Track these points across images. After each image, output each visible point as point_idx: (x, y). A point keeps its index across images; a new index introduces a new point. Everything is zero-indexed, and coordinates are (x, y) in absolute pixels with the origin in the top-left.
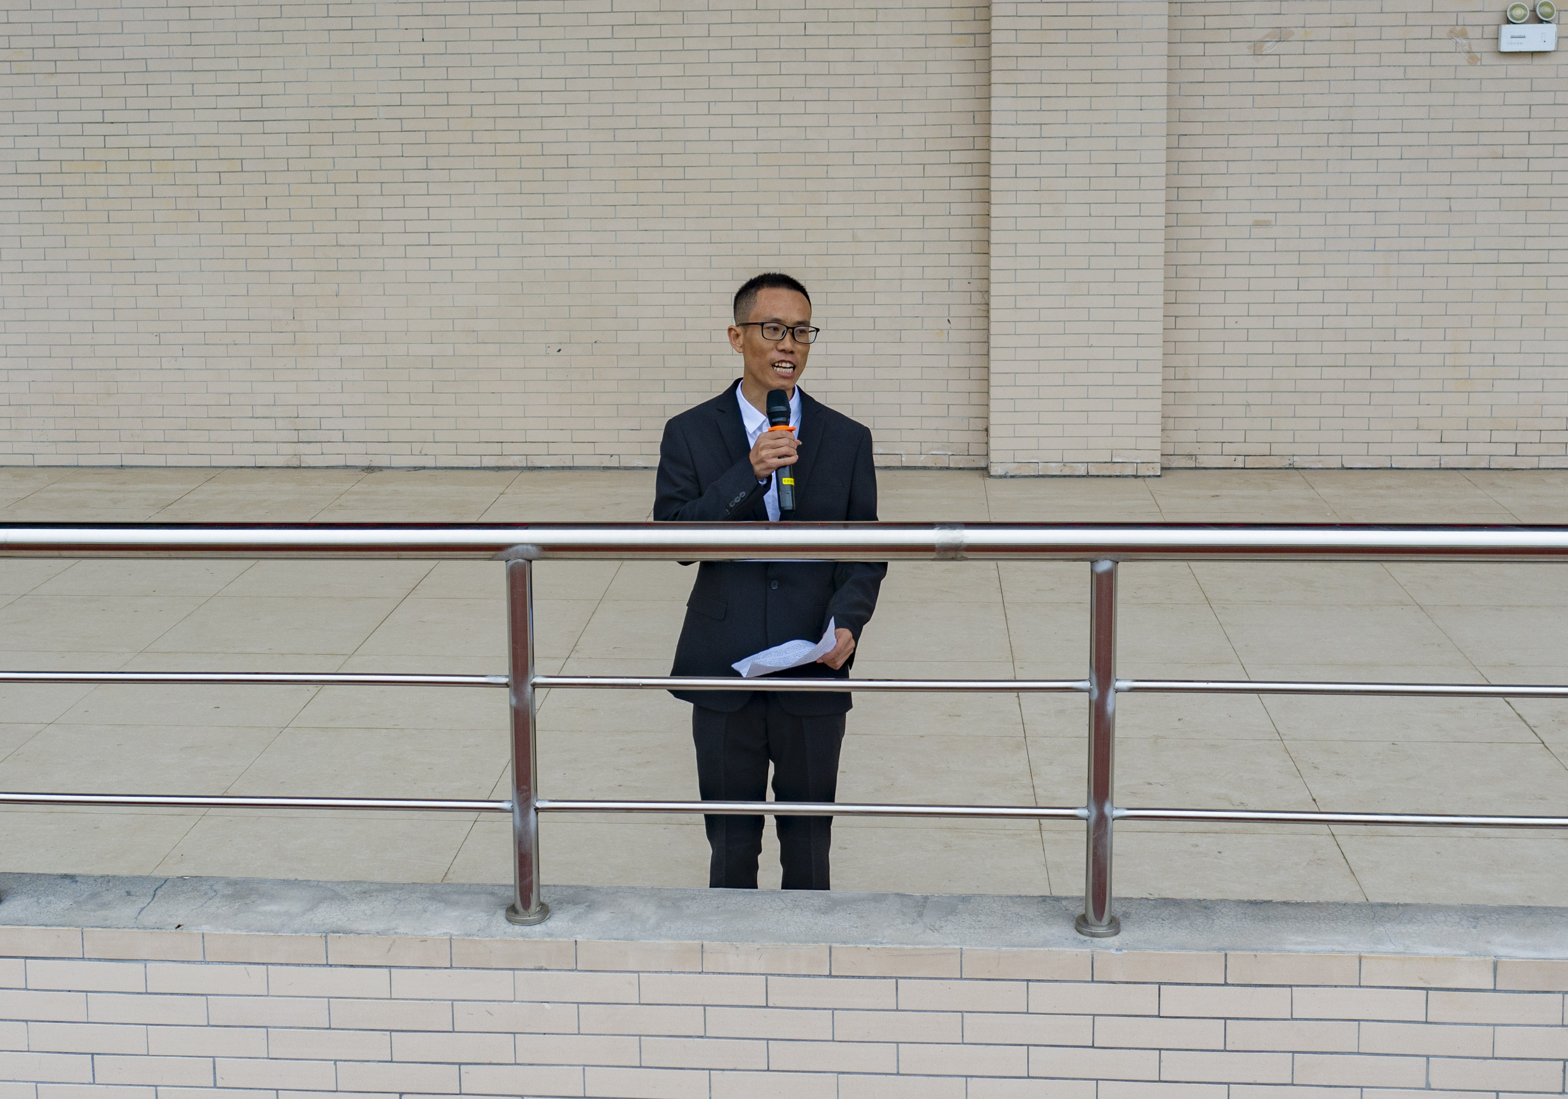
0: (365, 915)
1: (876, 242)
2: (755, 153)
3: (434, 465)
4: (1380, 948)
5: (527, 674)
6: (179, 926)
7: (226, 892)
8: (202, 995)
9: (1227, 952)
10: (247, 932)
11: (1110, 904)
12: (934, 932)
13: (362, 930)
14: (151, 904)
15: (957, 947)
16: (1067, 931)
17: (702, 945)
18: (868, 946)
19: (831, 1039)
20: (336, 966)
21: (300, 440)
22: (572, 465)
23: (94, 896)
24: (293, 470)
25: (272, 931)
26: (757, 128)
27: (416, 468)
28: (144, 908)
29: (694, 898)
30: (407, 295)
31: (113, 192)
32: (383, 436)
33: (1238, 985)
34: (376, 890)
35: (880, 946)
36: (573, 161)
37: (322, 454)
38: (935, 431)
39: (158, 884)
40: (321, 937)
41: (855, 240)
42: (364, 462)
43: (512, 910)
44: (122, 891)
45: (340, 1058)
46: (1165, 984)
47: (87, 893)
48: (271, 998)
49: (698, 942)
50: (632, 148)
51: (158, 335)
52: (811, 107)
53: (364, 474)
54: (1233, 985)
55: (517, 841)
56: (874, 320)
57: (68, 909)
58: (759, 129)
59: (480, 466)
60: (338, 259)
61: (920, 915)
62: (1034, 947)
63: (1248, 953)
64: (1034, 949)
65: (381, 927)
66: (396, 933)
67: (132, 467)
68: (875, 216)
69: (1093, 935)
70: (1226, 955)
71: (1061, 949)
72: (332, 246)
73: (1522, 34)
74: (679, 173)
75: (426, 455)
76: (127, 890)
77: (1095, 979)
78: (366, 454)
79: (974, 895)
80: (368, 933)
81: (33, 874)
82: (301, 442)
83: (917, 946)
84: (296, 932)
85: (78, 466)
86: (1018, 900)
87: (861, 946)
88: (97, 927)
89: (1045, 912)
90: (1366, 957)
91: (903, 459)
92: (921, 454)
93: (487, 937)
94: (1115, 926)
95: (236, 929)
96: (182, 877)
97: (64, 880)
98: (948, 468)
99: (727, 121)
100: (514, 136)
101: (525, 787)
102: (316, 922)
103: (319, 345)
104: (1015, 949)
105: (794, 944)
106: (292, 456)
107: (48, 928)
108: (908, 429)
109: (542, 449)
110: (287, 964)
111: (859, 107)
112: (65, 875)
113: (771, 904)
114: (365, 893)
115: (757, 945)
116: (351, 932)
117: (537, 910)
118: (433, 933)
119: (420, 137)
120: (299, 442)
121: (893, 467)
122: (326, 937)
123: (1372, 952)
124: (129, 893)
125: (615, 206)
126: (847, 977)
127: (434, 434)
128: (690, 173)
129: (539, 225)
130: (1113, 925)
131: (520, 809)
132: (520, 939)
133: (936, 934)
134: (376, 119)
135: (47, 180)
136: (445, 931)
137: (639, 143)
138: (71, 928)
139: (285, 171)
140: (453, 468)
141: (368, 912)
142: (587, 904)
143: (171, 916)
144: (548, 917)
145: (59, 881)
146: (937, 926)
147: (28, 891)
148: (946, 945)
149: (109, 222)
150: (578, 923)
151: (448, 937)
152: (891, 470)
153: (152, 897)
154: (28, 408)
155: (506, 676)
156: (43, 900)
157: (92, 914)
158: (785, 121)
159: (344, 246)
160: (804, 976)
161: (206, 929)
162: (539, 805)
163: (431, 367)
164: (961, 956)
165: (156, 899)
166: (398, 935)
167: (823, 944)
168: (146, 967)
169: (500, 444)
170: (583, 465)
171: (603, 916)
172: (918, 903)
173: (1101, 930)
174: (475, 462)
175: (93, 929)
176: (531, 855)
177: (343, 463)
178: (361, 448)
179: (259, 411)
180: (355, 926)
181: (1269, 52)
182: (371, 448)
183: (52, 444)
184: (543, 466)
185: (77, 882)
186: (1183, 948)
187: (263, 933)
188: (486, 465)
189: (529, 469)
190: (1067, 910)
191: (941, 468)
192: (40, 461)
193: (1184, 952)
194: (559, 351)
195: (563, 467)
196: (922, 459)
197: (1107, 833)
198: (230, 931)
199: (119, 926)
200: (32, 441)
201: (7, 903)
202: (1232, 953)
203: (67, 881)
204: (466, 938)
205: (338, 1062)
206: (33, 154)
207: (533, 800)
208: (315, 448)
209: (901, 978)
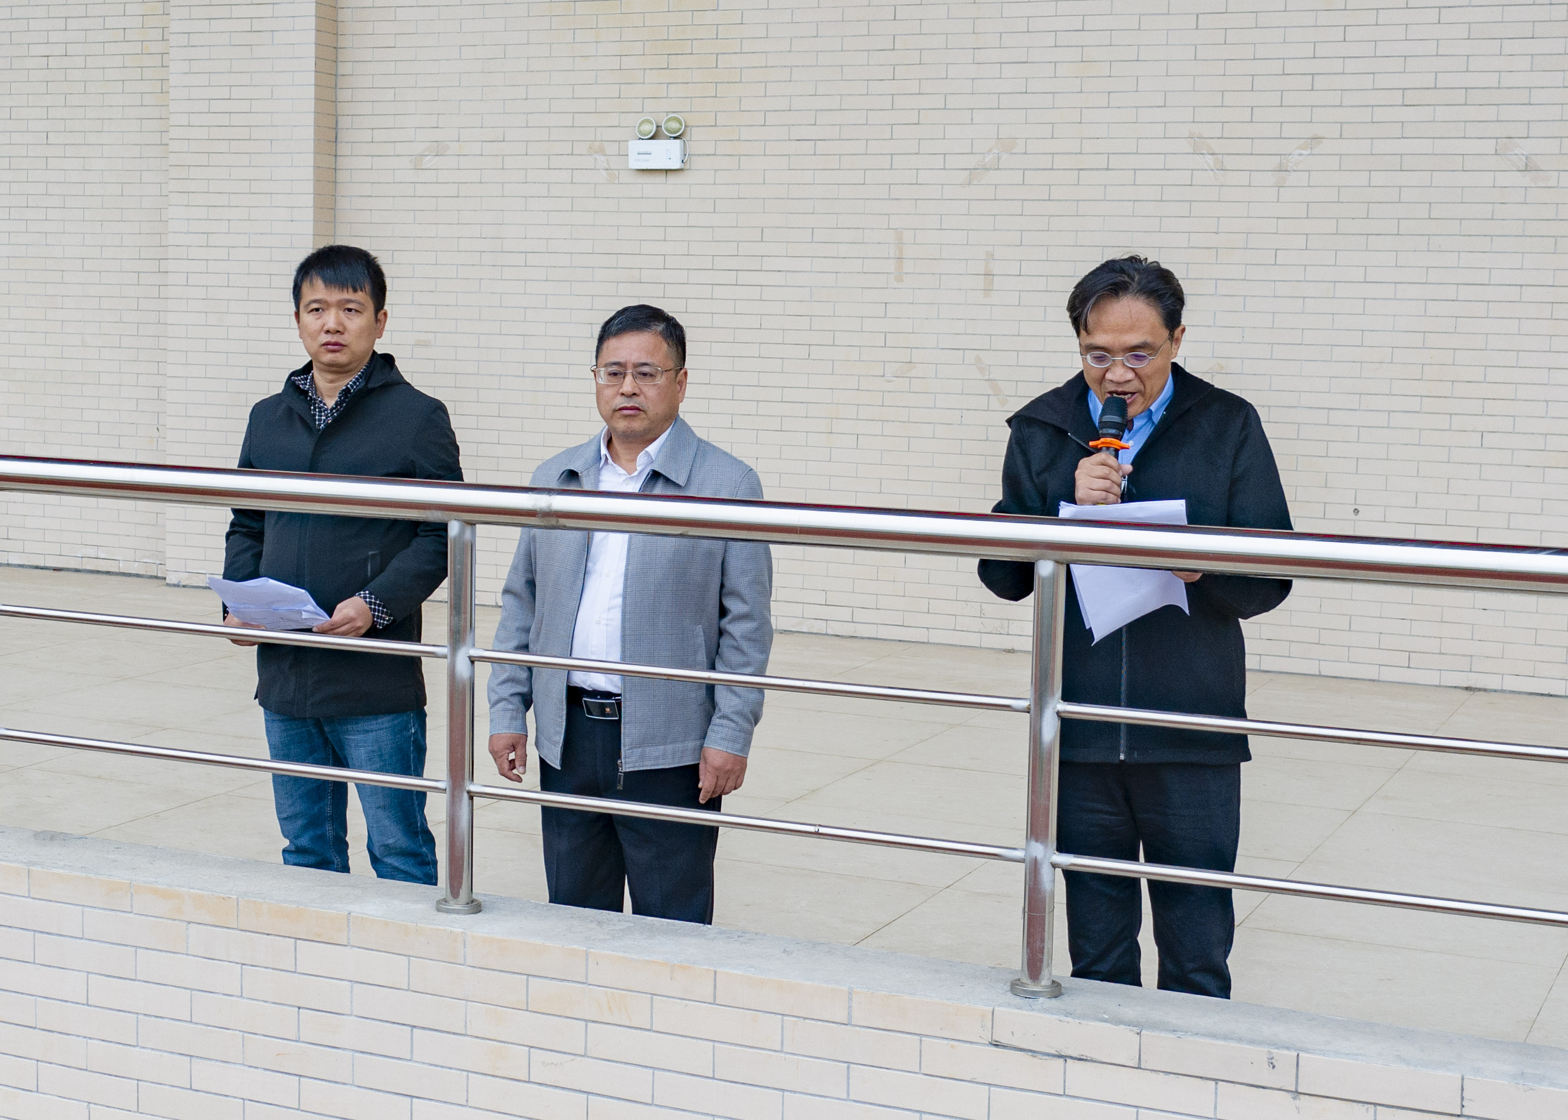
1: (100, 347)
38: (145, 540)
68: (100, 322)
73: (649, 151)
91: (119, 565)
92: (135, 561)
108: (123, 537)
111: (87, 215)
181: (428, 166)
191: (151, 577)
196: (135, 566)
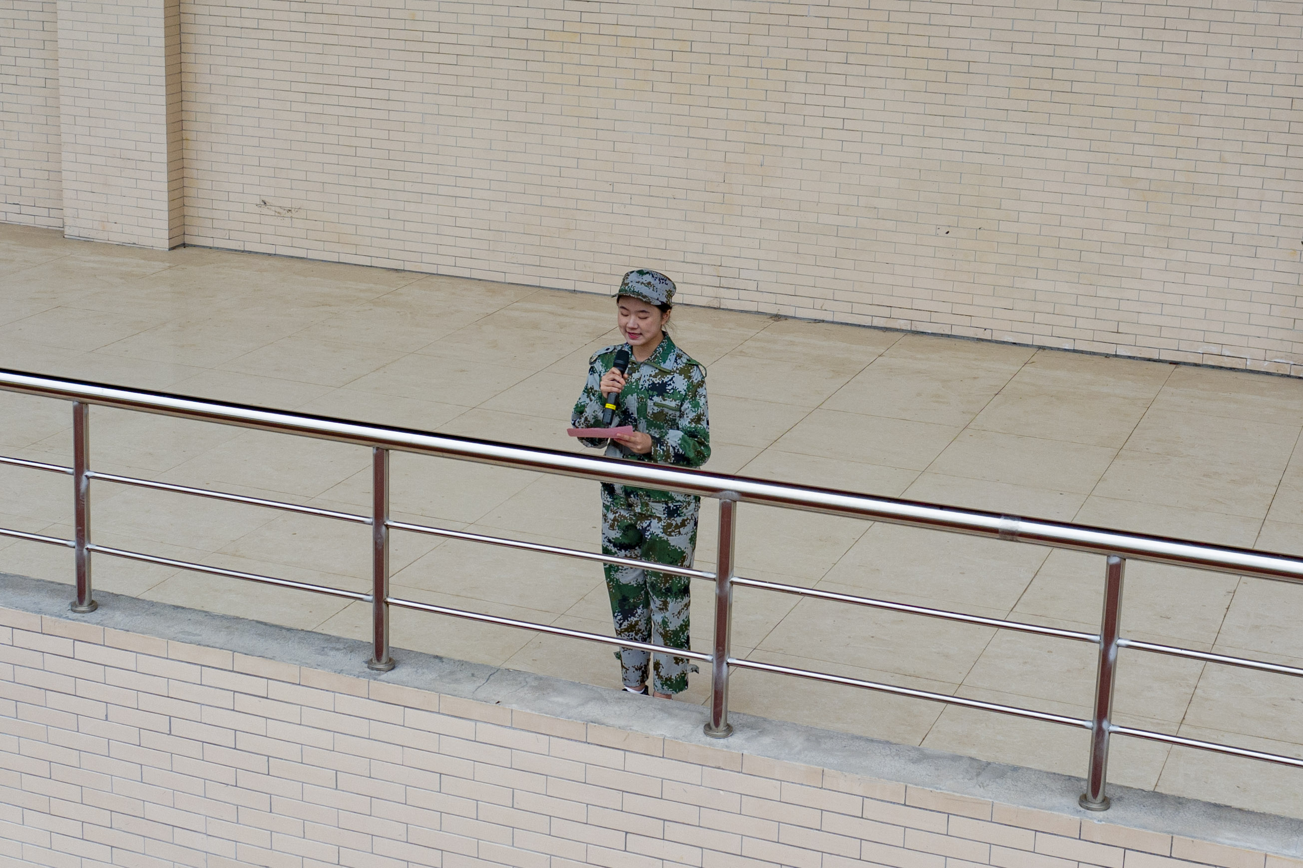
0: (616, 714)
1: (1241, 164)
2: (1137, 74)
3: (831, 320)
4: (1286, 851)
5: (728, 574)
6: (498, 702)
7: (533, 684)
8: (509, 748)
9: (1174, 836)
10: (539, 713)
11: (1104, 788)
12: (980, 787)
13: (610, 724)
14: (485, 684)
15: (990, 800)
16: (1072, 802)
17: (823, 771)
18: (931, 789)
19: (902, 846)
20: (592, 744)
21: (721, 286)
22: (950, 333)
23: (452, 673)
24: (713, 310)
25: (554, 715)
26: (1141, 52)
27: (816, 321)
28: (480, 686)
29: (832, 738)
30: (821, 171)
31: (585, 60)
32: (790, 290)
33: (1179, 859)
34: (628, 699)
35: (939, 791)
36: (974, 68)
37: (739, 299)
38: (1280, 341)
39: (493, 672)
40: (584, 724)
41: (1222, 161)
42: (774, 310)
43: (708, 727)
44: (469, 673)
45: (591, 803)
46: (1129, 849)
47: (447, 671)
48: (551, 757)
49: (821, 768)
50: (1027, 60)
51: (612, 184)
52: (1192, 37)
53: (771, 321)
54: (1175, 858)
55: (714, 683)
56: (1233, 235)
57: (434, 680)
58: (1142, 53)
59: (870, 325)
60: (765, 134)
61: (978, 774)
62: (1043, 809)
63: (1188, 838)
64: (1043, 811)
65: (622, 723)
66: (631, 729)
67: (583, 292)
68: (1243, 141)
69: (1088, 809)
70: (1172, 837)
71: (1060, 814)
72: (761, 122)
74: (1067, 87)
75: (825, 310)
76: (473, 672)
77: (1081, 838)
78: (775, 304)
79: (1023, 768)
80: (613, 726)
81: (417, 652)
82: (722, 287)
83: (963, 795)
84: (569, 718)
85: (539, 287)
86: (1051, 776)
87: (927, 788)
88: (449, 694)
89: (1065, 787)
90: (1270, 856)
91: (1248, 363)
92: (1265, 360)
93: (687, 742)
94: (1107, 803)
95: (532, 710)
96: (508, 669)
97: (435, 659)
98: (1289, 376)
99: (1114, 43)
100: (924, 41)
101: (721, 648)
102: (583, 713)
103: (743, 207)
104: (1029, 808)
105: (883, 780)
106: (712, 299)
107: (419, 690)
108: (1255, 337)
109: (925, 316)
110: (562, 738)
111: (1236, 41)
112: (437, 656)
113: (882, 750)
114: (620, 699)
115: (858, 776)
116: (602, 724)
117: (724, 729)
118: (654, 733)
119: (842, 35)
120: (720, 287)
121: (1238, 369)
122: (587, 724)
123: (1277, 853)
124: (473, 675)
125: (1007, 110)
126: (916, 807)
127: (834, 293)
128: (1077, 87)
129: (939, 121)
130: (1105, 803)
131: (716, 661)
132: (708, 746)
133: (982, 789)
134: (806, 16)
135: (533, 45)
136: (662, 733)
137: (1033, 56)
138: (433, 692)
139: (727, 54)
140: (847, 324)
141: (618, 713)
142: (760, 730)
143: (495, 695)
144: (730, 735)
145: (432, 660)
146: (985, 785)
147: (412, 663)
148: (984, 797)
149: (579, 85)
150: (748, 742)
151: (663, 738)
152: (1236, 371)
153: (486, 680)
154: (504, 234)
155: (715, 574)
156: (420, 671)
157: (448, 685)
158: (1167, 48)
159: (770, 123)
160: (888, 802)
161: (514, 706)
162: (729, 661)
163: (836, 235)
164: (992, 807)
165: (489, 681)
166: (632, 731)
167: (902, 783)
168: (476, 724)
169: (890, 308)
170: (958, 335)
171: (766, 740)
172: (981, 766)
173: (1094, 806)
174: (867, 321)
175: (446, 695)
176: (722, 694)
177: (755, 310)
178: (771, 298)
179: (690, 258)
180: (606, 720)
182: (781, 299)
183: (520, 265)
184: (925, 331)
185: (443, 662)
186: (1145, 828)
187: (549, 716)
188: (875, 325)
189: (912, 333)
190: (1081, 788)
191: (1282, 376)
192: (509, 279)
193: (1144, 830)
194: (948, 233)
195: (942, 334)
196: (1265, 365)
197: (1103, 741)
198: (528, 711)
199: (462, 696)
200: (505, 262)
201: (398, 669)
202: (1177, 836)
203: (437, 660)
204: (673, 740)
205: (589, 806)
206: (523, 23)
207: (726, 657)
208: (733, 294)
209: (951, 814)
